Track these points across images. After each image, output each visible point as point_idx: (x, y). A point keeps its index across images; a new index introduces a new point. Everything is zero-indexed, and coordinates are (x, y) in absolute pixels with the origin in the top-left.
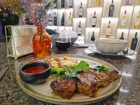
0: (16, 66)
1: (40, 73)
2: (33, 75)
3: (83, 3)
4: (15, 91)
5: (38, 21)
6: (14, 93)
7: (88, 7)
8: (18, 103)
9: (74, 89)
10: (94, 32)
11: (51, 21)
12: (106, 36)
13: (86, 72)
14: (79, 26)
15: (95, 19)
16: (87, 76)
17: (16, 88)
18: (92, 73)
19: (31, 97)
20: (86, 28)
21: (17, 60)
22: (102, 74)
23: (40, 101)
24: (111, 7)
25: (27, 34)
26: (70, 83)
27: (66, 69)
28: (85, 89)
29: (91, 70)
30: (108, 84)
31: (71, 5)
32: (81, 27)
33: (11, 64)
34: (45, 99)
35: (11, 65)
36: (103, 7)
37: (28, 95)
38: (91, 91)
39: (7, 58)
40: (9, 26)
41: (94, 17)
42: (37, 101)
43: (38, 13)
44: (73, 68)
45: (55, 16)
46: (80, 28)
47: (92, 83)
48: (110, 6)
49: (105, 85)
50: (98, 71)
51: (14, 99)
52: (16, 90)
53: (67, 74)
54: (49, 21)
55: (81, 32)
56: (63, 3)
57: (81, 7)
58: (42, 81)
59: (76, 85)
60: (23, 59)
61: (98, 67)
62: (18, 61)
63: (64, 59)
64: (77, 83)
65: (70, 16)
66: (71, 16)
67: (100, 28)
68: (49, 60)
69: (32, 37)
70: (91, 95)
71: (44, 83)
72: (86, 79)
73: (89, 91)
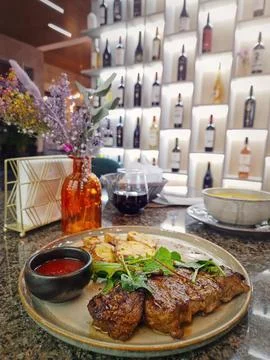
0: (20, 254)
1: (68, 275)
2: (52, 280)
3: (182, 96)
4: (13, 318)
5: (76, 148)
6: (9, 321)
7: (194, 105)
8: (17, 346)
9: (138, 318)
10: (209, 165)
11: (111, 136)
12: (241, 173)
13: (170, 276)
14: (176, 150)
15: (211, 132)
16: (168, 286)
17: (16, 308)
18: (182, 278)
19: (44, 332)
20: (192, 155)
21: (24, 237)
22: (204, 283)
23: (64, 343)
24: (249, 105)
25: (50, 176)
26: (129, 301)
27: (126, 266)
28: (162, 318)
29: (181, 271)
30: (216, 308)
31: (156, 100)
32: (178, 151)
33: (10, 247)
34: (74, 340)
35: (10, 251)
36: (228, 103)
37: (40, 328)
38: (173, 324)
39: (4, 233)
40: (13, 159)
41: (210, 128)
42: (57, 343)
43: (76, 133)
44: (142, 264)
45: (119, 125)
46: (178, 154)
47: (177, 305)
48: (247, 103)
49: (211, 308)
50: (196, 272)
51: (8, 337)
52: (16, 314)
53: (125, 279)
54: (106, 136)
55: (179, 162)
56: (137, 95)
57: (179, 105)
58: (73, 294)
59: (144, 306)
60: (37, 235)
61: (200, 262)
62: (26, 240)
63: (128, 240)
64: (144, 302)
65: (153, 126)
66: (156, 126)
67: (224, 153)
68: (92, 242)
69: (61, 182)
70: (174, 333)
71: (75, 299)
72: (165, 293)
73: (171, 322)
